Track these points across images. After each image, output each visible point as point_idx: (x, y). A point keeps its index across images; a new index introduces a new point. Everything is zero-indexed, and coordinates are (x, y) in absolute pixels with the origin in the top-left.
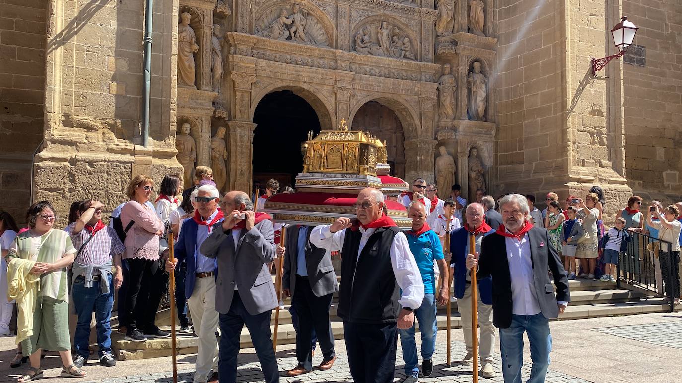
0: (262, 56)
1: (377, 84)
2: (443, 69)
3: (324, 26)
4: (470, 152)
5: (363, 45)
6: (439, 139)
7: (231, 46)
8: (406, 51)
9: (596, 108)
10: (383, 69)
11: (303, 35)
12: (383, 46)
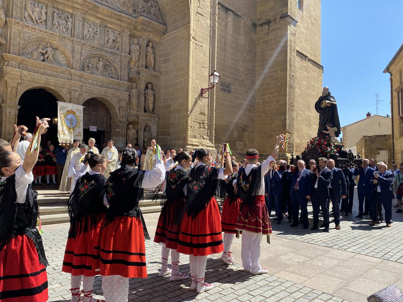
0: (26, 69)
1: (96, 90)
3: (65, 56)
4: (145, 128)
5: (88, 69)
6: (129, 121)
7: (5, 61)
8: (113, 74)
9: (202, 111)
10: (99, 82)
11: (52, 60)
12: (100, 70)
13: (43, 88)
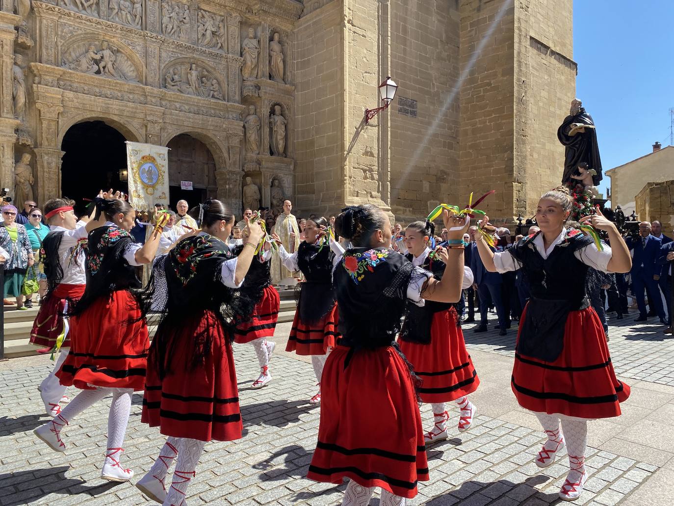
0: (69, 88)
1: (187, 119)
2: (249, 109)
3: (134, 64)
4: (272, 183)
5: (173, 84)
6: (245, 171)
7: (35, 76)
8: (215, 91)
9: (369, 150)
10: (193, 107)
11: (112, 71)
12: (193, 85)
13: (100, 120)
